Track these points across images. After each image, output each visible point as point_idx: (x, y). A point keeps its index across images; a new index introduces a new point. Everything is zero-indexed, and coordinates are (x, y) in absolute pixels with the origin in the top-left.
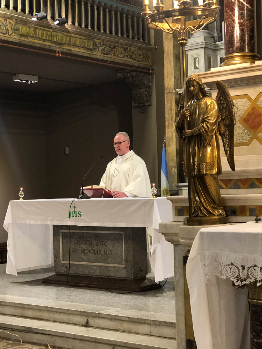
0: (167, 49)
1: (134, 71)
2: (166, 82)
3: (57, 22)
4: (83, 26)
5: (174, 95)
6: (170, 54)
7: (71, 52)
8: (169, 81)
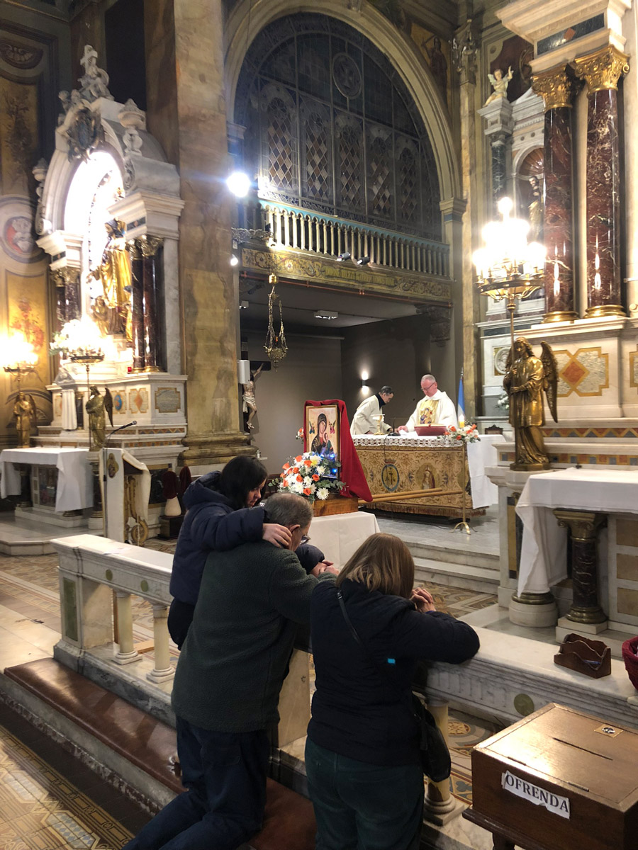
0: (466, 282)
1: (433, 306)
2: (465, 316)
3: (361, 261)
4: (385, 264)
5: (473, 329)
7: (374, 290)
8: (468, 315)
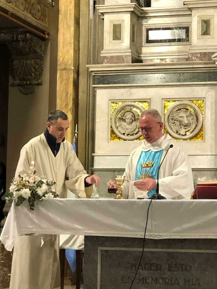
0: (65, 8)
2: (60, 55)
5: (72, 74)
6: (68, 16)
8: (66, 53)
